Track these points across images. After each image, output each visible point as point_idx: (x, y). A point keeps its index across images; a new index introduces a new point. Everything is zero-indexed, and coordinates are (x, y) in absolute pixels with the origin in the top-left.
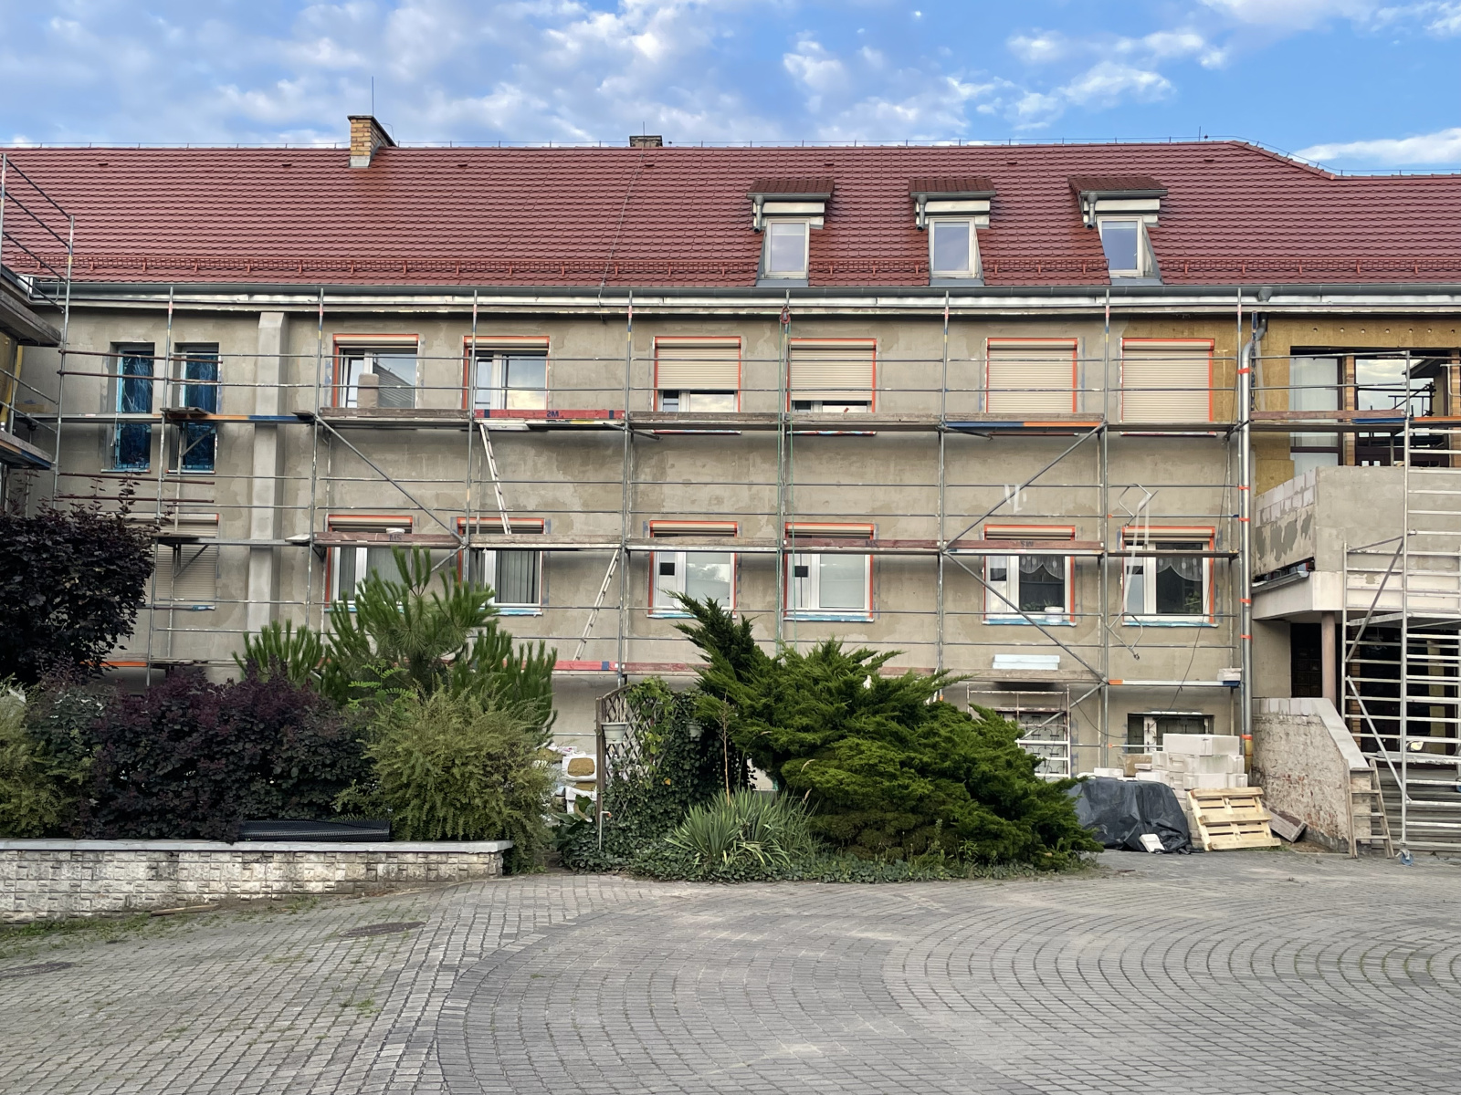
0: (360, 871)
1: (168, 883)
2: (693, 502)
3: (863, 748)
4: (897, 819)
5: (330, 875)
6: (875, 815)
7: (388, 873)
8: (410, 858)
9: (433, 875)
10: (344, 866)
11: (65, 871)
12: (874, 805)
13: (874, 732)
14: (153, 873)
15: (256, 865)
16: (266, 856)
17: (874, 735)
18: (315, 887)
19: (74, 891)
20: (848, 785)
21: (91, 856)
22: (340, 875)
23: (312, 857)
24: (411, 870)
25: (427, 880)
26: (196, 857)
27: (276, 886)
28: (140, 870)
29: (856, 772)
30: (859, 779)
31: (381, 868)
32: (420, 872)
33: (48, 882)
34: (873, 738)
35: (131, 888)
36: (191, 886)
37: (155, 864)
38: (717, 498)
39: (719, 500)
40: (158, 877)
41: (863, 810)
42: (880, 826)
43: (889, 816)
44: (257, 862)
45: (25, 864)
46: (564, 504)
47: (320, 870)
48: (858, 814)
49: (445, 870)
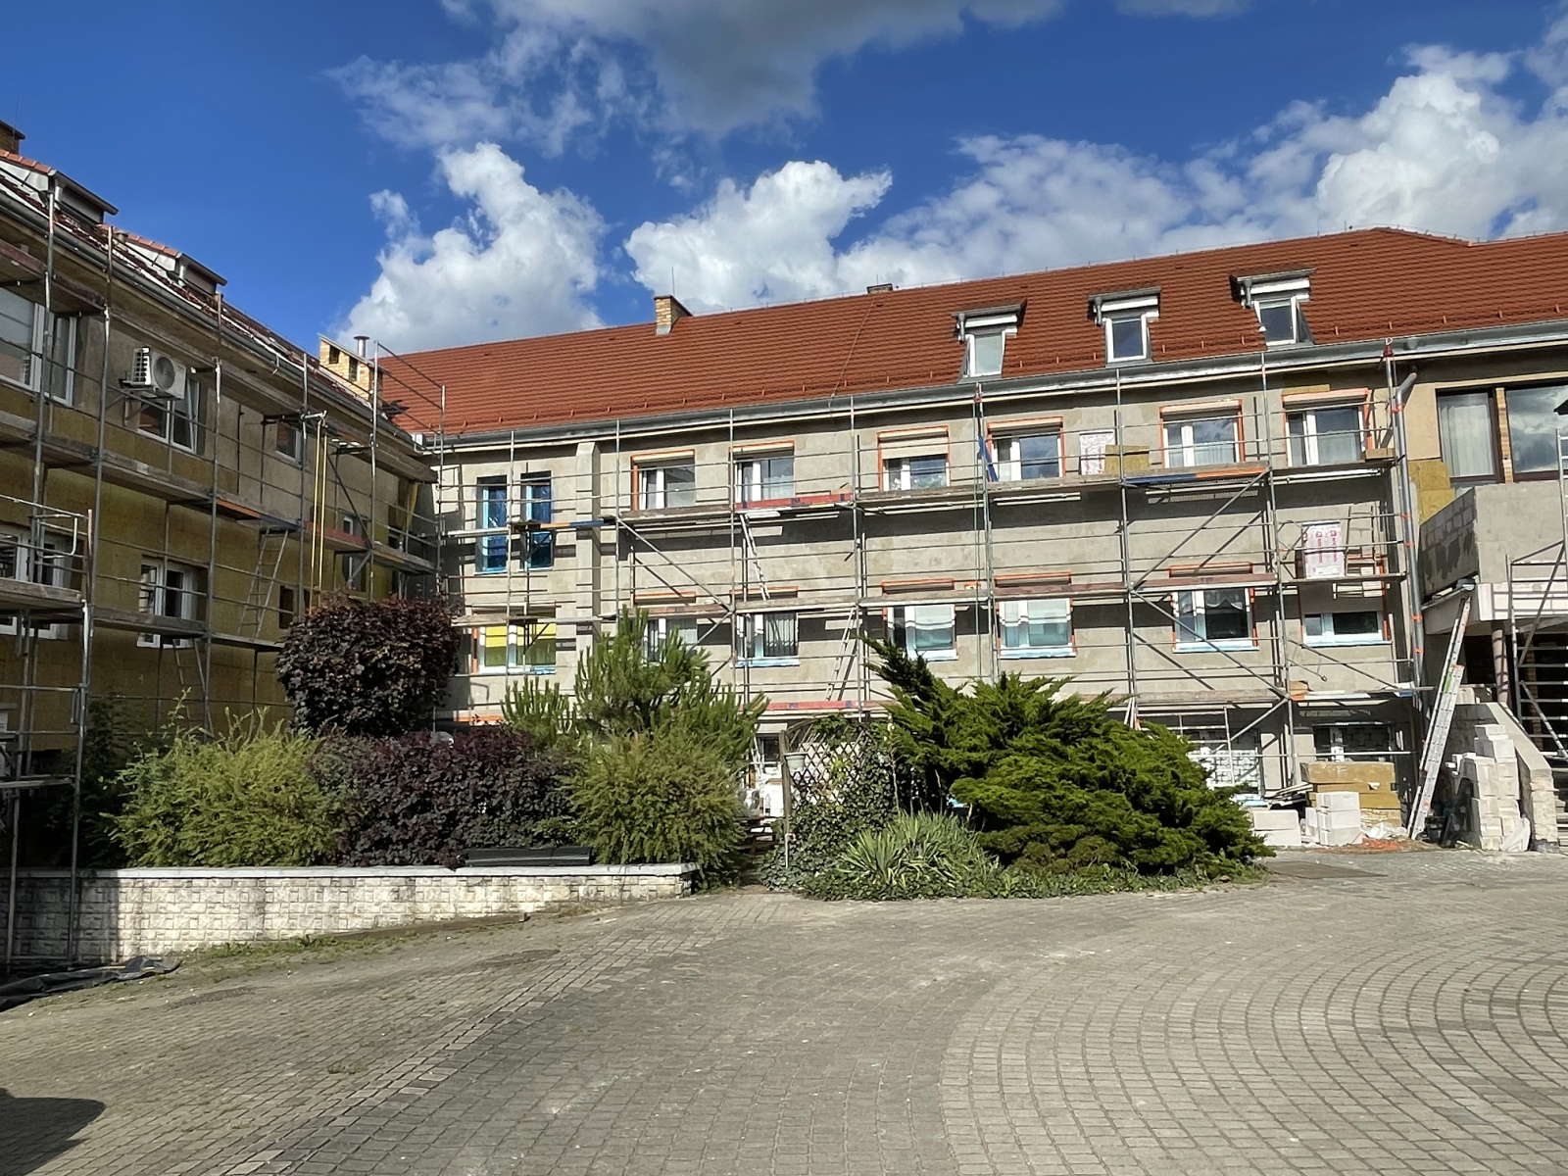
0: (563, 893)
1: (407, 904)
2: (916, 564)
3: (1021, 763)
4: (1058, 831)
5: (539, 897)
6: (1038, 828)
7: (588, 894)
8: (606, 880)
9: (626, 895)
10: (550, 888)
11: (327, 896)
12: (1035, 818)
13: (1033, 748)
14: (395, 896)
15: (477, 888)
16: (485, 880)
17: (1035, 752)
18: (528, 908)
19: (333, 913)
20: (1008, 800)
21: (345, 882)
22: (547, 897)
23: (524, 880)
24: (607, 892)
25: (622, 901)
26: (429, 880)
27: (495, 907)
28: (384, 894)
29: (1015, 787)
30: (1018, 793)
31: (582, 890)
32: (615, 893)
33: (314, 904)
34: (1032, 755)
35: (377, 909)
36: (426, 907)
37: (396, 888)
38: (936, 560)
39: (937, 561)
40: (398, 899)
41: (1025, 824)
42: (1041, 838)
43: (1050, 828)
44: (478, 885)
45: (296, 889)
46: (812, 573)
47: (531, 892)
48: (1021, 827)
49: (636, 892)
